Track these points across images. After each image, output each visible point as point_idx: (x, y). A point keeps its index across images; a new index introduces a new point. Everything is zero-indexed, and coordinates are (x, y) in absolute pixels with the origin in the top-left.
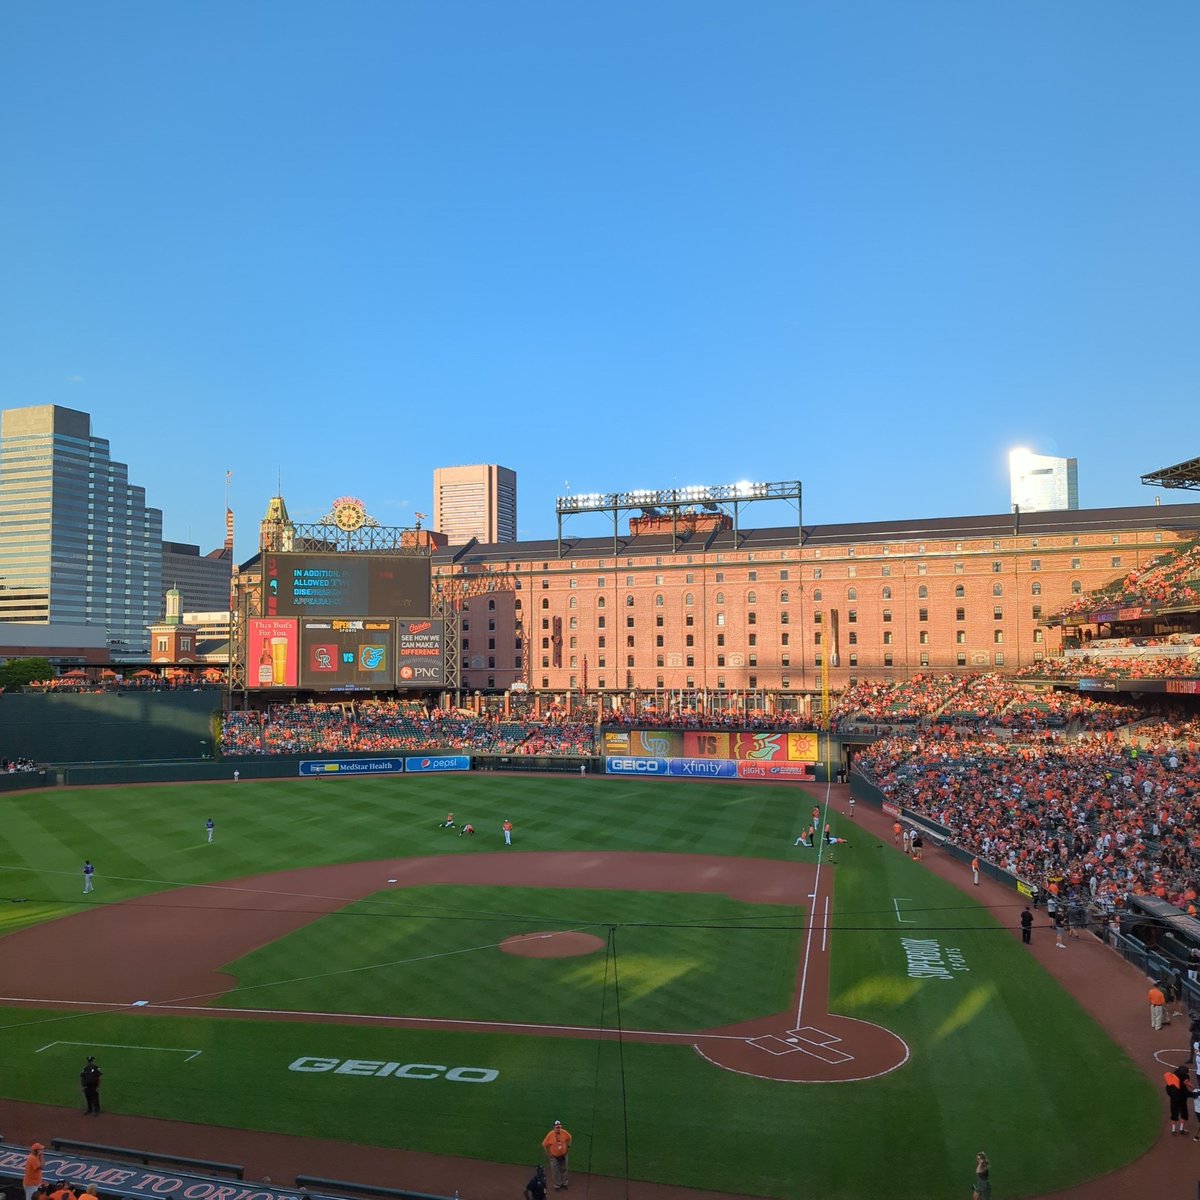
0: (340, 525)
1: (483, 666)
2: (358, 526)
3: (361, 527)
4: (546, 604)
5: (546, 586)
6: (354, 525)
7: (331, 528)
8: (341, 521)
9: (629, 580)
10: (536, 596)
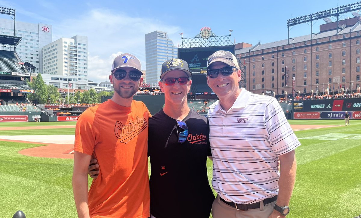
0: (203, 37)
1: (260, 88)
2: (209, 37)
3: (210, 37)
4: (283, 63)
5: (283, 56)
6: (207, 36)
7: (200, 38)
8: (203, 35)
9: (317, 49)
10: (279, 60)
